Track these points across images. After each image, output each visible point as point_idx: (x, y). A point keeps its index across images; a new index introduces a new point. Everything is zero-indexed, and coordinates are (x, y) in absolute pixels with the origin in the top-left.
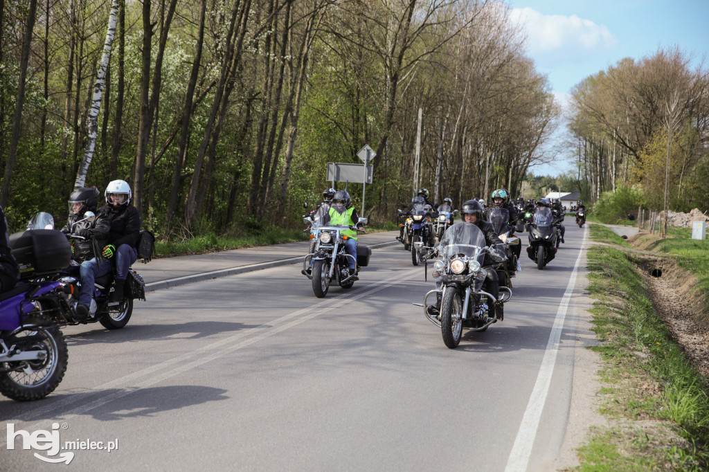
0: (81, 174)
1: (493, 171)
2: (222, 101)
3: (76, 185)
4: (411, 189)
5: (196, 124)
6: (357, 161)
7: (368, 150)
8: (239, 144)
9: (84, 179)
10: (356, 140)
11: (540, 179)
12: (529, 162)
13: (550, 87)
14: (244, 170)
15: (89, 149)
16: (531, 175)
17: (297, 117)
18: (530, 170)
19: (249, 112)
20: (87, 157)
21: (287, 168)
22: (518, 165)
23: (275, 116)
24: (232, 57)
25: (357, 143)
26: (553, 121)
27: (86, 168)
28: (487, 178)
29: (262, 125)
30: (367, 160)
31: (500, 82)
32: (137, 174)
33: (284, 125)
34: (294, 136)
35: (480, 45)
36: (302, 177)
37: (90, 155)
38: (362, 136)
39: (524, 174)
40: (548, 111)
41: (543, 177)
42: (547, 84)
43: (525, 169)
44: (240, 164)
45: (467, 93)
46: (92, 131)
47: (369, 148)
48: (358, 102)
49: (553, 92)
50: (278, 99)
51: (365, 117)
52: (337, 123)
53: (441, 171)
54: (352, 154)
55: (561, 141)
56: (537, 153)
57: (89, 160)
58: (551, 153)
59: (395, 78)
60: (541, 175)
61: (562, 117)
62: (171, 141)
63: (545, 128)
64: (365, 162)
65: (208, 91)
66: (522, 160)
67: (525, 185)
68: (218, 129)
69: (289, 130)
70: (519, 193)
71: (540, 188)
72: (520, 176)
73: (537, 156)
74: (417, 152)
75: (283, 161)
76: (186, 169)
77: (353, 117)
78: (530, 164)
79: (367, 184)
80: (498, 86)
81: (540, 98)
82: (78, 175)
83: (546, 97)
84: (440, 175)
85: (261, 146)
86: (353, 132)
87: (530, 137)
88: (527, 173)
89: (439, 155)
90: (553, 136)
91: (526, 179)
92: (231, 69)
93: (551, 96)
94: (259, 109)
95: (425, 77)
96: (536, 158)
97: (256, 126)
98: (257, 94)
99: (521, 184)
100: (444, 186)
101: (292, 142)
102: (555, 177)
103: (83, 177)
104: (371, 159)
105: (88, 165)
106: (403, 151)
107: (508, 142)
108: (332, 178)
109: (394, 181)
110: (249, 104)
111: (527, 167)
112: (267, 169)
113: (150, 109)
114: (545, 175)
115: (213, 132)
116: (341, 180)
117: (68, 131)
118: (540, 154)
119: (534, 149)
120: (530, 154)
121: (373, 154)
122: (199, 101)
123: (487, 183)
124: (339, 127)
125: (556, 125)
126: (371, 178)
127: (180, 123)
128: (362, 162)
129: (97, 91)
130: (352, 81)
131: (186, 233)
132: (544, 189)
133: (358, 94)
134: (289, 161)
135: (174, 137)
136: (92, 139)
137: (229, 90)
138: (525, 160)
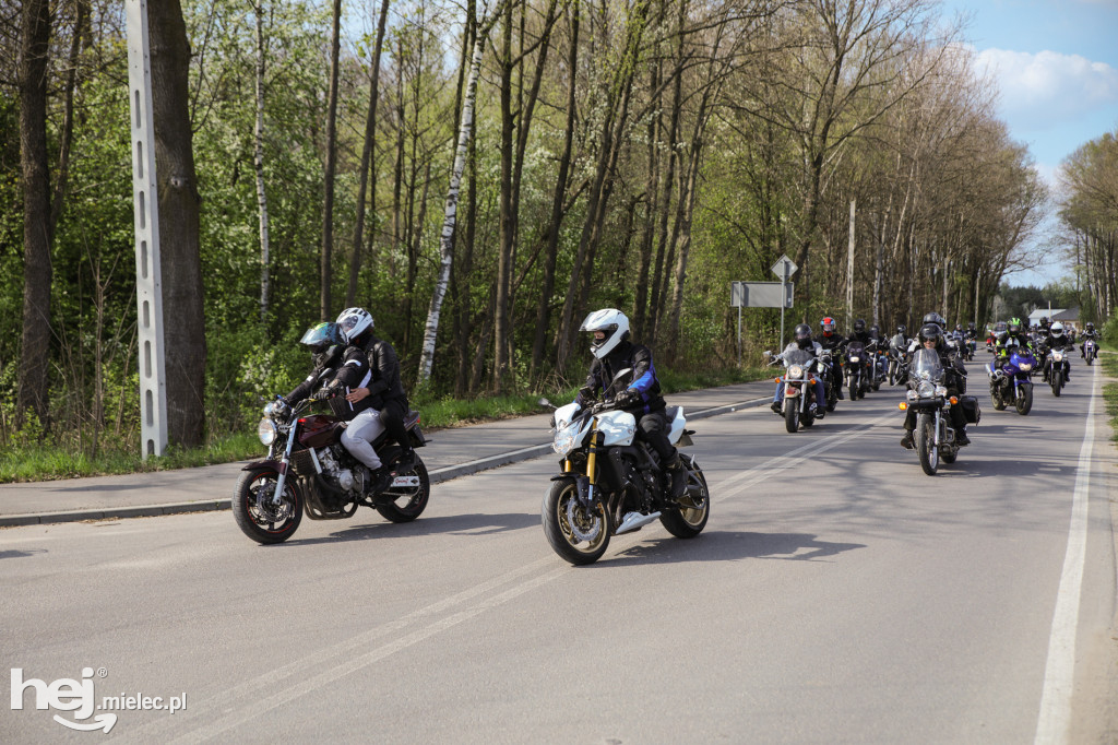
0: (434, 310)
1: (952, 282)
2: (599, 206)
3: (428, 324)
4: (844, 311)
5: (565, 239)
6: (769, 277)
7: (786, 263)
8: (621, 263)
9: (438, 316)
10: (767, 249)
11: (1020, 291)
12: (1003, 268)
13: (1032, 160)
14: (628, 296)
15: (441, 277)
16: (1006, 287)
17: (690, 222)
18: (1004, 278)
19: (631, 218)
20: (440, 288)
21: (679, 292)
22: (988, 273)
23: (665, 223)
24: (609, 147)
25: (768, 253)
26: (1037, 209)
27: (440, 302)
28: (946, 294)
29: (646, 235)
30: (786, 276)
31: (960, 158)
32: (498, 308)
33: (676, 235)
34: (686, 248)
35: (930, 108)
36: (698, 302)
37: (444, 286)
38: (775, 244)
39: (997, 285)
40: (1029, 195)
41: (1023, 289)
42: (1026, 156)
43: (998, 280)
44: (623, 289)
45: (914, 177)
46: (446, 255)
47: (787, 259)
48: (769, 198)
49: (1036, 168)
50: (668, 201)
51: (778, 217)
52: (740, 228)
53: (881, 286)
54: (763, 268)
55: (1051, 237)
56: (1015, 254)
57: (443, 292)
58: (1036, 254)
59: (817, 163)
60: (1021, 286)
61: (1049, 202)
62: (532, 262)
63: (1025, 220)
64: (783, 279)
65: (578, 194)
66: (994, 266)
67: (998, 300)
68: (595, 244)
69: (681, 241)
70: (990, 313)
71: (1020, 304)
72: (991, 288)
73: (1016, 259)
74: (851, 263)
75: (674, 281)
76: (554, 297)
77: (762, 218)
78: (1005, 271)
79: (786, 309)
80: (957, 164)
81: (1017, 176)
82: (430, 312)
83: (1025, 174)
84: (880, 292)
85: (646, 264)
86: (762, 239)
87: (1003, 232)
88: (1000, 284)
89: (878, 265)
90: (1038, 230)
91: (999, 293)
92: (609, 165)
93: (1033, 173)
94: (644, 215)
95: (857, 158)
96: (1015, 262)
97: (638, 238)
98: (641, 196)
99: (993, 300)
100: (885, 307)
101: (684, 256)
102: (1041, 288)
103: (437, 314)
104: (791, 274)
105: (441, 298)
106: (829, 260)
107: (974, 242)
108: (737, 302)
109: (819, 303)
110: (631, 209)
111: (1000, 275)
112: (655, 293)
113: (511, 223)
114: (1027, 286)
115: (589, 248)
116: (751, 305)
117: (400, 256)
118: (1019, 256)
119: (1011, 248)
120: (1004, 257)
121: (794, 268)
122: (567, 209)
123: (945, 301)
124: (742, 231)
125: (1042, 215)
126: (791, 300)
127: (545, 238)
128: (777, 279)
129: (450, 205)
130: (760, 168)
131: (561, 382)
132: (1025, 305)
133: (768, 187)
134: (681, 282)
135: (536, 257)
136: (446, 265)
137: (607, 193)
138: (997, 266)
